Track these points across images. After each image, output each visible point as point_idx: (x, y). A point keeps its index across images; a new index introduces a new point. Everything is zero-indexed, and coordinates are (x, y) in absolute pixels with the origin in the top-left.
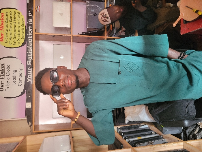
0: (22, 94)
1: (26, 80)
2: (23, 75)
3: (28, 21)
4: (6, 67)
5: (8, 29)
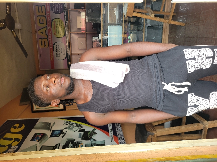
0: (65, 58)
1: (66, 52)
2: (65, 50)
3: (65, 25)
4: (58, 46)
5: (57, 29)
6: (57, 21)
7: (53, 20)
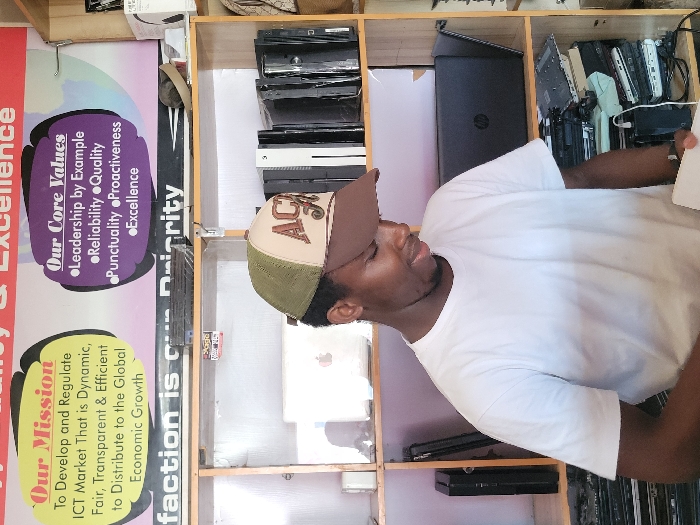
5: (71, 437)
6: (76, 363)
7: (31, 356)
